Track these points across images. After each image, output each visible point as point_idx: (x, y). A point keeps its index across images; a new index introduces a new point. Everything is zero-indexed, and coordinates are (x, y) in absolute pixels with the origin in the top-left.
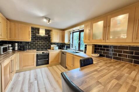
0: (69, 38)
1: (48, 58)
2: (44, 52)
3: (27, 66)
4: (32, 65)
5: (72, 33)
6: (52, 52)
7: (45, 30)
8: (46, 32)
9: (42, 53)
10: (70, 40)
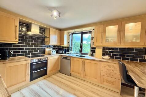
0: (68, 40)
1: (46, 66)
2: (41, 59)
3: (15, 85)
4: (22, 82)
5: (71, 34)
6: (51, 58)
7: (40, 28)
8: (40, 30)
9: (39, 60)
10: (69, 43)
